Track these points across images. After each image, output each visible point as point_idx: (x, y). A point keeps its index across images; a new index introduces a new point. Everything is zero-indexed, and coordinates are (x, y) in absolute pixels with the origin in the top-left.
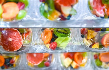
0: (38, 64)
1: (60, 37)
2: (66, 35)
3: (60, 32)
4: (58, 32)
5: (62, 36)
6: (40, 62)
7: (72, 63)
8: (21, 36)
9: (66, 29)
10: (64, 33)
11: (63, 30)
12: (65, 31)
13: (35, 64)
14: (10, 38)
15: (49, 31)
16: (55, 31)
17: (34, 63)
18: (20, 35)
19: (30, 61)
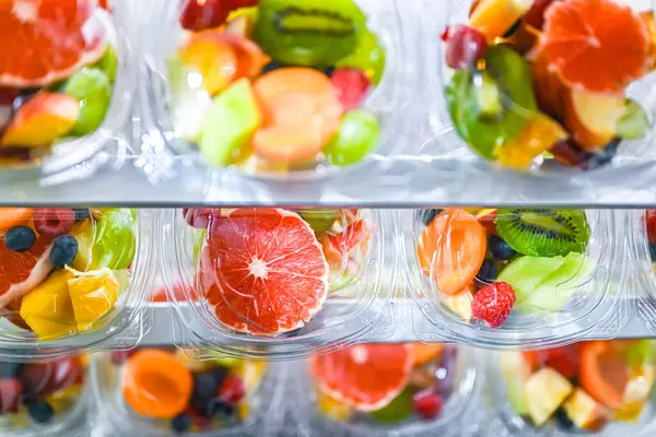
0: (382, 403)
1: (532, 255)
2: (566, 245)
3: (534, 229)
4: (524, 227)
5: (543, 252)
6: (392, 394)
7: (568, 398)
8: (320, 247)
9: (566, 214)
10: (552, 235)
11: (549, 219)
12: (560, 220)
13: (365, 407)
14: (255, 259)
15: (470, 223)
16: (507, 223)
17: (358, 400)
18: (316, 243)
19: (333, 386)
